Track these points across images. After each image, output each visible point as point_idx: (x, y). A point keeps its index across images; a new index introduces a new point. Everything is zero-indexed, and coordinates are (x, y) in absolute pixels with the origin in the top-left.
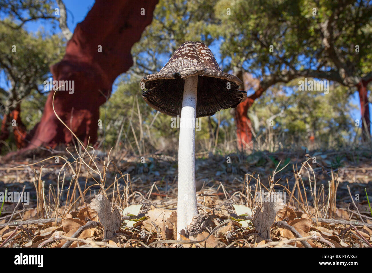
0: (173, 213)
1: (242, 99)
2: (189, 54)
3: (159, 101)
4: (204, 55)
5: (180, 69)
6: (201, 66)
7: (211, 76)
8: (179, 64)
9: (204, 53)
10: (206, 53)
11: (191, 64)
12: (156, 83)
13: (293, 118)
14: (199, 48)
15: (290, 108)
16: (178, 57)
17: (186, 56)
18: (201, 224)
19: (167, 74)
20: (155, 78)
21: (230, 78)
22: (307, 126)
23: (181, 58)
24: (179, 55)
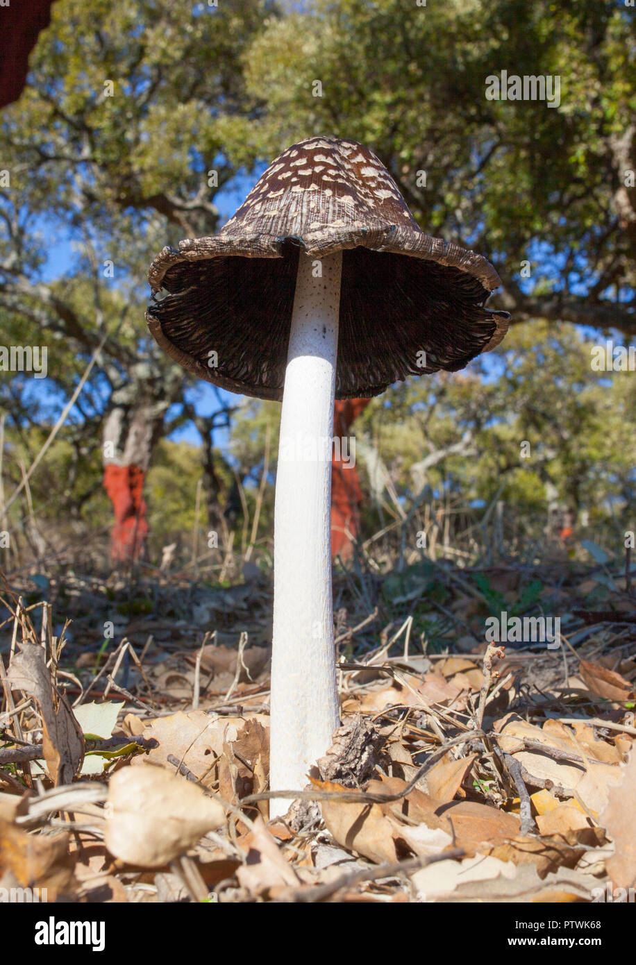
0: (247, 723)
1: (488, 341)
2: (325, 178)
3: (200, 336)
4: (373, 185)
5: (298, 226)
6: (367, 219)
7: (408, 251)
8: (293, 208)
9: (373, 179)
10: (380, 180)
11: (334, 212)
12: (202, 273)
13: (503, 461)
14: (353, 161)
15: (496, 427)
16: (286, 184)
17: (315, 183)
18: (362, 754)
19: (256, 240)
20: (211, 252)
21: (469, 262)
22: (551, 492)
23: (297, 189)
24: (290, 178)
